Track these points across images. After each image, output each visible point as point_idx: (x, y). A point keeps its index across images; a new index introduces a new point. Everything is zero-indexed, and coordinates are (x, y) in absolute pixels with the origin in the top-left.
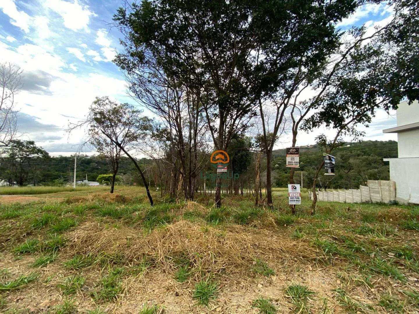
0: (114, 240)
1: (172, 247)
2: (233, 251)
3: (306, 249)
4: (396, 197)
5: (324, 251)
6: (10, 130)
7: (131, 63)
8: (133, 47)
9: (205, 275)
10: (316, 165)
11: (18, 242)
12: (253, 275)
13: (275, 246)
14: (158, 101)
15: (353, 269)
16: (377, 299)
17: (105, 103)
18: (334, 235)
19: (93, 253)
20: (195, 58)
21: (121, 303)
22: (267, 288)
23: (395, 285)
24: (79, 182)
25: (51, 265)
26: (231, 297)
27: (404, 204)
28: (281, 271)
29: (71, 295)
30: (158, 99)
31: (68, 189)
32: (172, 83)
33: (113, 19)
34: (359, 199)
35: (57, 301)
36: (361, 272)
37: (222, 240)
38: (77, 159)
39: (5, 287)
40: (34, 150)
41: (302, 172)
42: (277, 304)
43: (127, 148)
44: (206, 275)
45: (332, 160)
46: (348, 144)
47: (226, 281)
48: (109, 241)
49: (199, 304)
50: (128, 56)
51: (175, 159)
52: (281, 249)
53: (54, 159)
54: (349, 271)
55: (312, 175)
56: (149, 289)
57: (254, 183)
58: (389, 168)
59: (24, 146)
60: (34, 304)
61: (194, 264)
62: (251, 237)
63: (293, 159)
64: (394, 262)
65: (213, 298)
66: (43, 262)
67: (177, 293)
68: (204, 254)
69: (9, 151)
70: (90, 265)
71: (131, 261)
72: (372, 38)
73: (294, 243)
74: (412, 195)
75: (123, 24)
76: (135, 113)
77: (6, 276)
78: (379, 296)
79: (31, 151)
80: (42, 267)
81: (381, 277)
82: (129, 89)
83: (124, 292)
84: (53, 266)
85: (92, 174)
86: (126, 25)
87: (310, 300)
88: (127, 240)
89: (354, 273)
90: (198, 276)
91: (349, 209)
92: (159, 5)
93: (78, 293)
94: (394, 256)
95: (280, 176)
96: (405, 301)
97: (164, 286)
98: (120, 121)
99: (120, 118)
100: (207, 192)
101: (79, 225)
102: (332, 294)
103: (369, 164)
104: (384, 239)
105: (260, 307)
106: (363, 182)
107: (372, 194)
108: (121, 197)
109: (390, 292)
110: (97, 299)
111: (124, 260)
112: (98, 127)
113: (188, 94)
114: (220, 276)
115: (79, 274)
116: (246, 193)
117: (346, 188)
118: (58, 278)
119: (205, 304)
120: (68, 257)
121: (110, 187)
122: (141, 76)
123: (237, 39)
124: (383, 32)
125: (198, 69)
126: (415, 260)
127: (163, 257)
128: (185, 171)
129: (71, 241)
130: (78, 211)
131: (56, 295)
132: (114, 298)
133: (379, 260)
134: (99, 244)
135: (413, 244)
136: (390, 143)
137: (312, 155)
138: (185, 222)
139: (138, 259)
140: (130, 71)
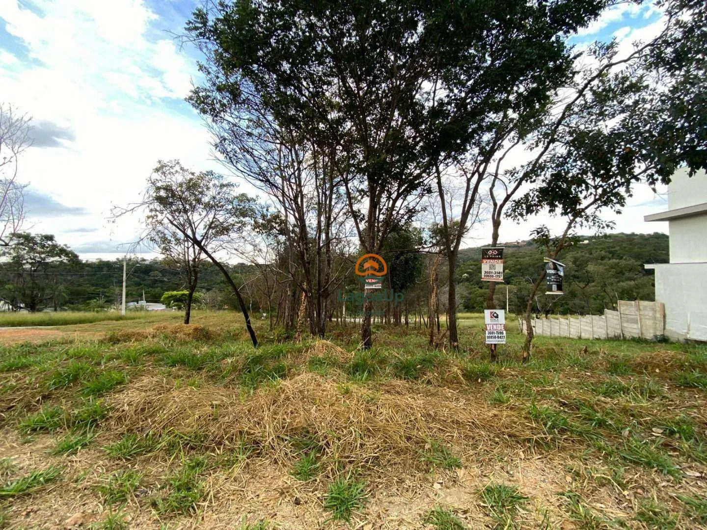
0: (191, 408)
1: (288, 421)
2: (392, 426)
3: (515, 423)
4: (664, 329)
5: (545, 425)
6: (11, 218)
7: (217, 103)
8: (220, 75)
9: (344, 468)
10: (531, 275)
11: (27, 412)
12: (425, 467)
13: (462, 417)
14: (265, 168)
15: (594, 456)
16: (633, 509)
17: (173, 171)
18: (560, 397)
19: (156, 431)
20: (327, 94)
21: (203, 518)
22: (448, 490)
23: (664, 484)
24: (132, 305)
25: (83, 451)
26: (389, 507)
27: (678, 341)
28: (473, 461)
29: (118, 503)
30: (264, 165)
31: (114, 316)
32: (287, 136)
33: (186, 29)
34: (604, 332)
35: (94, 514)
36: (606, 462)
37: (373, 408)
38: (127, 264)
39: (7, 491)
40: (54, 250)
41: (507, 287)
42: (466, 518)
43: (212, 248)
44: (347, 468)
45: (558, 270)
46: (586, 239)
47: (380, 477)
48: (182, 411)
49: (335, 518)
50: (213, 91)
51: (293, 267)
52: (473, 423)
53: (88, 265)
54: (586, 460)
55: (524, 293)
56: (250, 493)
57: (428, 304)
58: (654, 280)
59: (36, 243)
60: (56, 520)
61: (327, 449)
62: (422, 402)
63: (492, 267)
64: (662, 444)
65: (358, 508)
66: (70, 447)
67: (296, 499)
68: (343, 431)
69: (12, 251)
70: (150, 451)
71: (219, 444)
72: (629, 62)
73: (495, 412)
74: (692, 326)
75: (204, 37)
76: (225, 188)
77: (8, 470)
78: (635, 503)
79: (48, 252)
80: (68, 456)
81: (639, 471)
82: (214, 148)
83: (209, 498)
84: (87, 453)
85: (153, 291)
86: (209, 38)
87: (521, 510)
88: (213, 408)
89: (595, 463)
90: (332, 469)
91: (586, 351)
92: (265, 4)
93: (129, 501)
94: (661, 433)
95: (470, 294)
96: (681, 513)
97: (275, 487)
98: (199, 201)
99: (200, 196)
100: (348, 320)
101: (131, 382)
102: (558, 500)
103: (620, 273)
104: (645, 404)
105: (436, 524)
106: (610, 304)
107: (625, 325)
108: (202, 330)
109: (655, 497)
110: (162, 510)
111: (208, 443)
112: (161, 212)
113: (315, 155)
114: (369, 469)
115: (132, 466)
116: (413, 322)
117: (582, 314)
118: (95, 475)
119: (345, 518)
120: (112, 437)
121: (183, 313)
122: (235, 125)
123: (399, 62)
124: (647, 51)
125: (332, 113)
126: (697, 441)
127: (274, 436)
128: (310, 287)
129: (118, 410)
130: (128, 358)
131: (93, 505)
132: (191, 509)
133: (636, 441)
134: (165, 414)
135: (694, 413)
136: (656, 238)
137: (524, 258)
138: (310, 375)
139: (231, 440)
140: (216, 116)
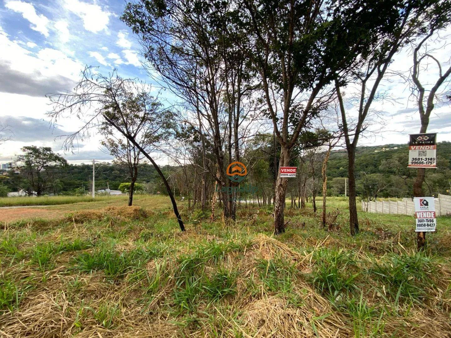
24: (99, 191)
40: (52, 157)
46: (395, 146)
59: (40, 153)
63: (422, 153)
69: (24, 158)
79: (48, 158)
85: (114, 183)
128: (223, 178)
